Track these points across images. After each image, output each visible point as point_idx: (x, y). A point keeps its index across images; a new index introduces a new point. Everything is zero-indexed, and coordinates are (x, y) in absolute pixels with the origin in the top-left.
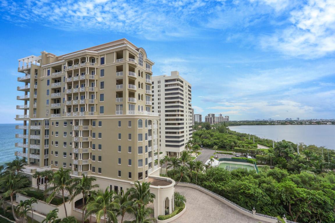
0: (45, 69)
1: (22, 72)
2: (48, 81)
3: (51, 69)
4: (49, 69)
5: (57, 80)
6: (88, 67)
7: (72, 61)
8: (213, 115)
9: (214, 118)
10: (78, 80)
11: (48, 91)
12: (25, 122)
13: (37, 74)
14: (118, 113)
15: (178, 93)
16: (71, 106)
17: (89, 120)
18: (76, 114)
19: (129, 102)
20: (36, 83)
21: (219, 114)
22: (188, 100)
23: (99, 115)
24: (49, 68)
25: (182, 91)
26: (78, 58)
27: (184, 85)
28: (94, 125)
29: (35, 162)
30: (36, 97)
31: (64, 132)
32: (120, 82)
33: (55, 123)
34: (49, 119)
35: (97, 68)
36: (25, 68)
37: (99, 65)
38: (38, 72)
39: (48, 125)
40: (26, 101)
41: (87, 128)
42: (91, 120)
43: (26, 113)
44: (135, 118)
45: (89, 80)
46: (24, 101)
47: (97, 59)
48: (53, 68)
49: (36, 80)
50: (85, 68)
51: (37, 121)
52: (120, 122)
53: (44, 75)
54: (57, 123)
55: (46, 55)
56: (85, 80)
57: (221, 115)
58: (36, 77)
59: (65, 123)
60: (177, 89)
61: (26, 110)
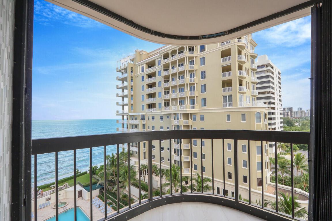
0: (140, 66)
1: (120, 71)
2: (143, 77)
3: (145, 66)
4: (142, 66)
5: (150, 76)
6: (187, 56)
7: (169, 53)
8: (290, 109)
9: (291, 112)
10: (176, 72)
11: (143, 86)
12: (123, 116)
13: (132, 71)
14: (226, 105)
15: (269, 82)
16: (169, 100)
17: (188, 114)
18: (175, 108)
19: (240, 92)
20: (132, 80)
21: (299, 107)
22: (279, 89)
23: (201, 108)
24: (144, 64)
25: (273, 78)
26: (175, 49)
27: (274, 71)
28: (195, 119)
29: (133, 153)
30: (132, 94)
31: (161, 127)
32: (226, 69)
33: (151, 118)
34: (145, 113)
35: (196, 57)
36: (123, 67)
37: (198, 53)
38: (133, 70)
39: (144, 119)
40: (123, 97)
41: (187, 123)
42: (191, 114)
43: (123, 109)
44: (252, 110)
45: (189, 70)
46: (121, 98)
47: (196, 46)
48: (147, 64)
49: (132, 77)
50: (184, 58)
51: (134, 116)
52: (228, 116)
53: (139, 73)
54: (153, 118)
55: (139, 52)
56: (184, 71)
57: (301, 109)
58: (132, 75)
59: (162, 118)
60: (268, 77)
61: (123, 106)
